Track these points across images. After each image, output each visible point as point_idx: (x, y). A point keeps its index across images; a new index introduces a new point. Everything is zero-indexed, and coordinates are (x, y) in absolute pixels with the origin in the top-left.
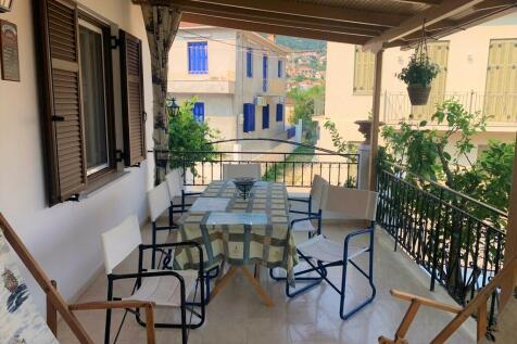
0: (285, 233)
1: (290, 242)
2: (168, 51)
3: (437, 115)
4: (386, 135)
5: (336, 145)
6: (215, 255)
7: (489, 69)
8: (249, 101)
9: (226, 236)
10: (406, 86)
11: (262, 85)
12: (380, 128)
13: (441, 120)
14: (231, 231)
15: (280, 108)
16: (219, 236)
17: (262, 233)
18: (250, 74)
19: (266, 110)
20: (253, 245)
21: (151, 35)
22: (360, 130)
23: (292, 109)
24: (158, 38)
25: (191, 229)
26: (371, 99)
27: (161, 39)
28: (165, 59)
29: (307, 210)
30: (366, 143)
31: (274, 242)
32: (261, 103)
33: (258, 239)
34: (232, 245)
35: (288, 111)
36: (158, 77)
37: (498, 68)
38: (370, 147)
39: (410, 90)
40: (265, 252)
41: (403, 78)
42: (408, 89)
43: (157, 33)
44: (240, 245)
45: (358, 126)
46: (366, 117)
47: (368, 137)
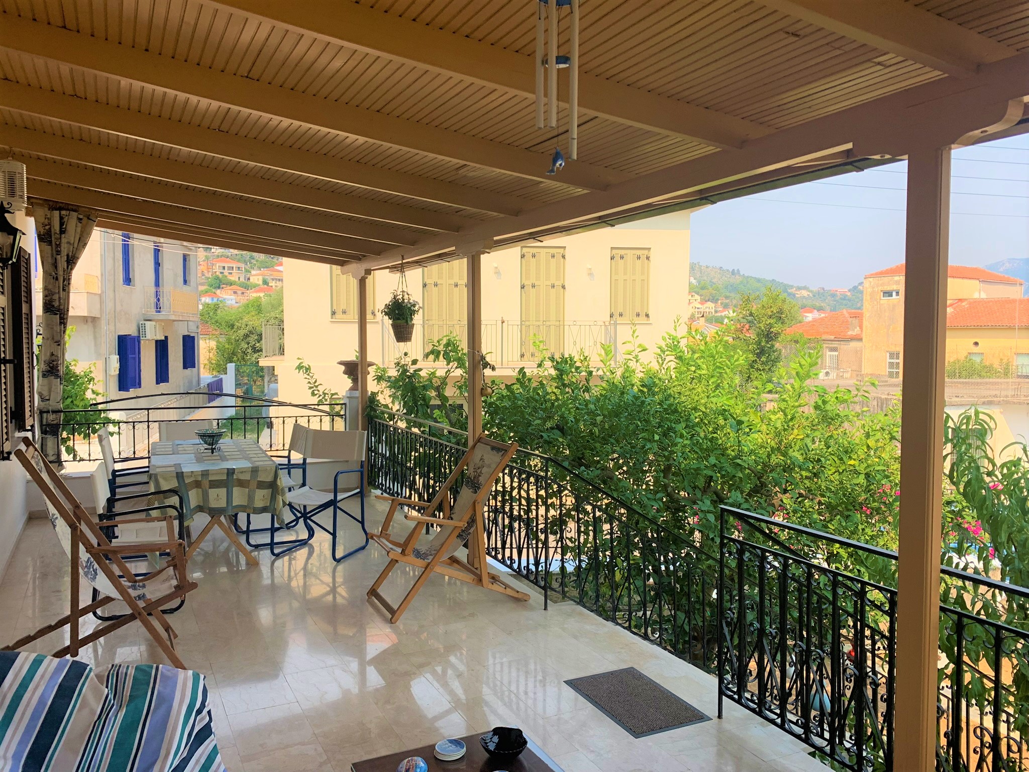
0: (272, 474)
1: (279, 483)
2: (72, 269)
3: (432, 352)
4: (379, 379)
5: (313, 394)
6: (192, 507)
7: (523, 287)
8: (129, 330)
9: (206, 484)
10: (391, 322)
11: (153, 300)
12: (370, 369)
13: (437, 357)
14: (211, 478)
15: (189, 343)
16: (197, 484)
17: (247, 477)
18: (128, 280)
19: (162, 347)
20: (236, 491)
21: (48, 248)
22: (345, 373)
23: (213, 344)
24: (59, 253)
25: (165, 479)
26: (355, 329)
27: (64, 253)
28: (67, 280)
29: (287, 463)
30: (354, 388)
31: (261, 485)
32: (152, 333)
33: (242, 484)
34: (213, 493)
35: (206, 349)
36: (56, 304)
37: (533, 286)
38: (357, 394)
39: (394, 326)
40: (251, 498)
41: (386, 314)
42: (392, 325)
43: (58, 246)
44: (223, 492)
45: (343, 368)
46: (352, 356)
47: (355, 380)
